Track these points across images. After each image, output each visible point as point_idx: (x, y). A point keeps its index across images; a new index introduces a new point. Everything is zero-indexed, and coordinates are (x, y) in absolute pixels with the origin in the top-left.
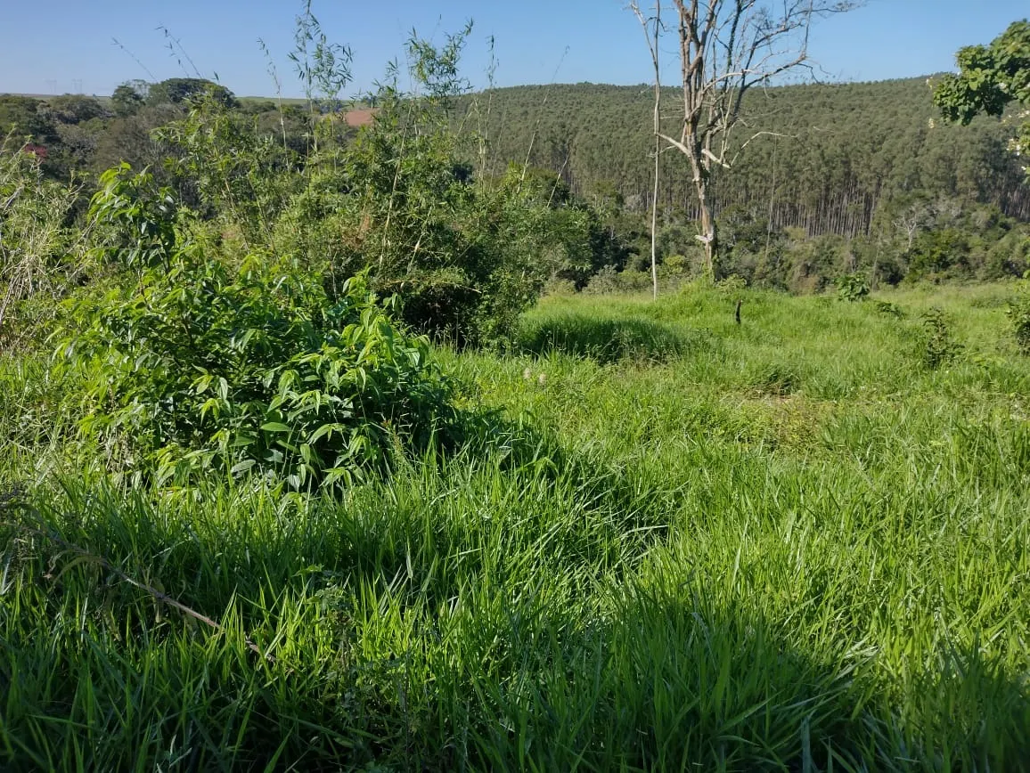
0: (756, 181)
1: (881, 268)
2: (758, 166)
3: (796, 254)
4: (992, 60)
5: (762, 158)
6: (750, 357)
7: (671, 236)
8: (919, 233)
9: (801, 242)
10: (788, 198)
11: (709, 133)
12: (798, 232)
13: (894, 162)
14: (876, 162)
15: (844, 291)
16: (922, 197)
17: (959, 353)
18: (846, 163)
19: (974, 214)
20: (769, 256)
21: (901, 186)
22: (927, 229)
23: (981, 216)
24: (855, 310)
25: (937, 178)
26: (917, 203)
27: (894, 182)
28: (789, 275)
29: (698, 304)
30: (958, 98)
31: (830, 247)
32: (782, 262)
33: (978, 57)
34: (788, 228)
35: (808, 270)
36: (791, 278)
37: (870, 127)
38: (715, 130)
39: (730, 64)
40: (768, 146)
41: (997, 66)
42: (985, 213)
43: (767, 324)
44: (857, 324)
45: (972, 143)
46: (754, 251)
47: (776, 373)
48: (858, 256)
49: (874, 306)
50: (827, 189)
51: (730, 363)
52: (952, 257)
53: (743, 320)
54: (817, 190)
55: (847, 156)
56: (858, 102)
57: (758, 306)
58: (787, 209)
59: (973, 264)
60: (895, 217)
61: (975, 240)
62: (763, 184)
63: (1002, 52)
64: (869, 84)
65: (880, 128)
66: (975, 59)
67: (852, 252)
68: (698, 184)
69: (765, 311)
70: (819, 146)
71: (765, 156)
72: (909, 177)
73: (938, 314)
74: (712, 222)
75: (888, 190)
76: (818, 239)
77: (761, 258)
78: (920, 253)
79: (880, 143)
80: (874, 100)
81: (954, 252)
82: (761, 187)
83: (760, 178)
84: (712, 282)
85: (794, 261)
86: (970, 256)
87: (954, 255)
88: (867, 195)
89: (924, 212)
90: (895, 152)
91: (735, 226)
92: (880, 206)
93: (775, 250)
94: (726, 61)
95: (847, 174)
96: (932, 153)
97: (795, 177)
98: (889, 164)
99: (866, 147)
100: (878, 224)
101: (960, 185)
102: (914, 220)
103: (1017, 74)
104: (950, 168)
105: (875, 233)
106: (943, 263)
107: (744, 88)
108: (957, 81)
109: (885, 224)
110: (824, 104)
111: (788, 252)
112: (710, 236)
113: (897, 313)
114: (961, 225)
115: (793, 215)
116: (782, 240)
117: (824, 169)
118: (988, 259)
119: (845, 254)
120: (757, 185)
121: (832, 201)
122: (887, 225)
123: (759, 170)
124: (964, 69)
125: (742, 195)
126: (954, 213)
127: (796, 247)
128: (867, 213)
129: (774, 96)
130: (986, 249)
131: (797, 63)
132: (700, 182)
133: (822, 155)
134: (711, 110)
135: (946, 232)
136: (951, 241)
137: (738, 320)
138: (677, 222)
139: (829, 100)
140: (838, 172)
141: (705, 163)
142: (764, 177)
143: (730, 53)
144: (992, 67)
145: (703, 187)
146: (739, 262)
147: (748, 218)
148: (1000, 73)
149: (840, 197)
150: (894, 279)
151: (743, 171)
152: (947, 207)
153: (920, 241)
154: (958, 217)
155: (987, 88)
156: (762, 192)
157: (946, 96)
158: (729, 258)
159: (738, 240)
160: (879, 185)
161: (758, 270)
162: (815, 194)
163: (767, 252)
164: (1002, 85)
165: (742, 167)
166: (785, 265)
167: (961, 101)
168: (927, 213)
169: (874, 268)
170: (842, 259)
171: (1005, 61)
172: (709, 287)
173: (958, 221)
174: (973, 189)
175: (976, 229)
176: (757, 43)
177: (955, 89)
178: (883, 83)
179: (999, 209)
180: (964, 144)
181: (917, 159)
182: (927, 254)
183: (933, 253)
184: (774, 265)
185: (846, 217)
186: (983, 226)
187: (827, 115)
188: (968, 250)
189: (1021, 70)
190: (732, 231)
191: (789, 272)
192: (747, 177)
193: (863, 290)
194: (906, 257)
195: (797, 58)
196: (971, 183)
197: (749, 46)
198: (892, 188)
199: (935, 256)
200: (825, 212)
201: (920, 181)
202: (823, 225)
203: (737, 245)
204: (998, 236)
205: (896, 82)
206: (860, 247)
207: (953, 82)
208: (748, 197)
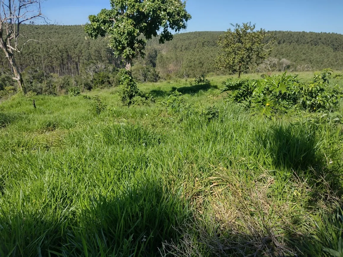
0: (36, 58)
1: (85, 85)
2: (36, 53)
3: (56, 83)
4: (98, 20)
5: (37, 50)
6: (39, 119)
7: (6, 79)
8: (94, 74)
9: (57, 78)
10: (50, 63)
11: (8, 39)
12: (56, 75)
13: (82, 52)
14: (77, 51)
15: (72, 93)
16: (93, 62)
17: (106, 108)
18: (67, 52)
19: (109, 67)
20: (47, 83)
21: (86, 59)
22: (96, 72)
23: (111, 68)
24: (76, 99)
25: (96, 57)
26: (92, 64)
27: (83, 58)
28: (56, 90)
29: (19, 103)
30: (92, 30)
31: (67, 80)
32: (52, 86)
33: (94, 18)
34: (52, 74)
35: (62, 87)
36: (56, 91)
37: (72, 40)
38: (11, 38)
39: (11, 13)
40: (38, 46)
41: (100, 22)
42: (111, 67)
43: (47, 107)
44: (77, 103)
45: (104, 46)
46: (41, 82)
47: (49, 123)
48: (77, 82)
49: (82, 97)
50: (62, 60)
51: (32, 123)
52: (105, 80)
53: (37, 107)
54: (59, 61)
55: (67, 50)
56: (67, 32)
57: (42, 101)
58: (50, 67)
59: (111, 82)
60: (86, 69)
61: (110, 75)
62: (39, 59)
63: (101, 18)
64: (69, 26)
65: (76, 40)
66: (94, 19)
67: (75, 81)
68: (9, 58)
69: (45, 103)
70: (57, 46)
71: (38, 49)
72: (88, 56)
73: (97, 97)
74: (18, 72)
75: (82, 61)
76: (63, 77)
77: (44, 85)
78: (96, 80)
79: (77, 45)
80: (72, 31)
81: (105, 79)
82: (39, 60)
83: (38, 57)
84: (23, 94)
85: (56, 85)
86: (110, 80)
87: (106, 80)
88: (76, 62)
89: (94, 67)
90: (82, 48)
91: (31, 74)
92: (81, 66)
93: (48, 81)
94: (9, 12)
95: (68, 55)
96: (93, 49)
97: (50, 57)
98: (80, 52)
99: (72, 46)
100: (82, 71)
101: (103, 59)
102: (92, 69)
103: (106, 25)
104: (99, 53)
105: (81, 74)
106: (103, 82)
107: (19, 23)
108: (90, 25)
109: (83, 71)
110: (55, 32)
111: (53, 82)
112: (19, 78)
113: (90, 98)
114: (106, 71)
115: (53, 69)
116: (50, 78)
117: (60, 54)
118: (115, 80)
119: (73, 81)
120: (37, 59)
121: (65, 64)
122: (84, 72)
123: (37, 54)
124: (92, 22)
125: (32, 63)
126: (103, 67)
127: (56, 80)
128: (77, 68)
129: (37, 28)
130: (114, 77)
131: (39, 16)
132: (9, 57)
133: (58, 49)
134: (7, 30)
135: (102, 73)
136: (104, 75)
137: (35, 107)
138: (7, 73)
139: (57, 31)
140: (65, 55)
141: (10, 50)
142: (40, 56)
143: (10, 9)
144: (99, 22)
145: (11, 59)
146: (36, 87)
147: (36, 71)
148: (101, 24)
149: (67, 63)
150: (90, 88)
151: (31, 54)
152: (101, 66)
153: (95, 76)
154: (104, 68)
155: (99, 28)
156: (40, 62)
157: (88, 30)
158: (32, 85)
159: (34, 79)
160: (79, 59)
161: (43, 89)
162: (58, 62)
163: (46, 82)
164: (103, 28)
165: (30, 53)
166: (53, 86)
167: (93, 31)
168: (95, 67)
169: (83, 85)
170: (72, 83)
171: (102, 20)
172: (22, 96)
173: (105, 70)
174: (107, 60)
175: (110, 72)
176: (21, 7)
177: (90, 28)
178: (74, 26)
179: (115, 66)
180: (101, 46)
181: (89, 51)
182: (98, 80)
183: (99, 79)
184: (49, 87)
185: (71, 70)
186: (112, 71)
187: (57, 36)
188: (109, 78)
189: (107, 24)
190: (31, 76)
191: (55, 89)
192: (33, 57)
193: (78, 92)
194: (91, 81)
195: (38, 14)
196: (106, 58)
197: (17, 8)
198: (83, 60)
199: (100, 80)
200: (63, 68)
201: (91, 58)
202: (64, 73)
203: (34, 81)
204: (116, 73)
205: (78, 26)
206: (77, 79)
207: (89, 26)
208: (35, 64)
